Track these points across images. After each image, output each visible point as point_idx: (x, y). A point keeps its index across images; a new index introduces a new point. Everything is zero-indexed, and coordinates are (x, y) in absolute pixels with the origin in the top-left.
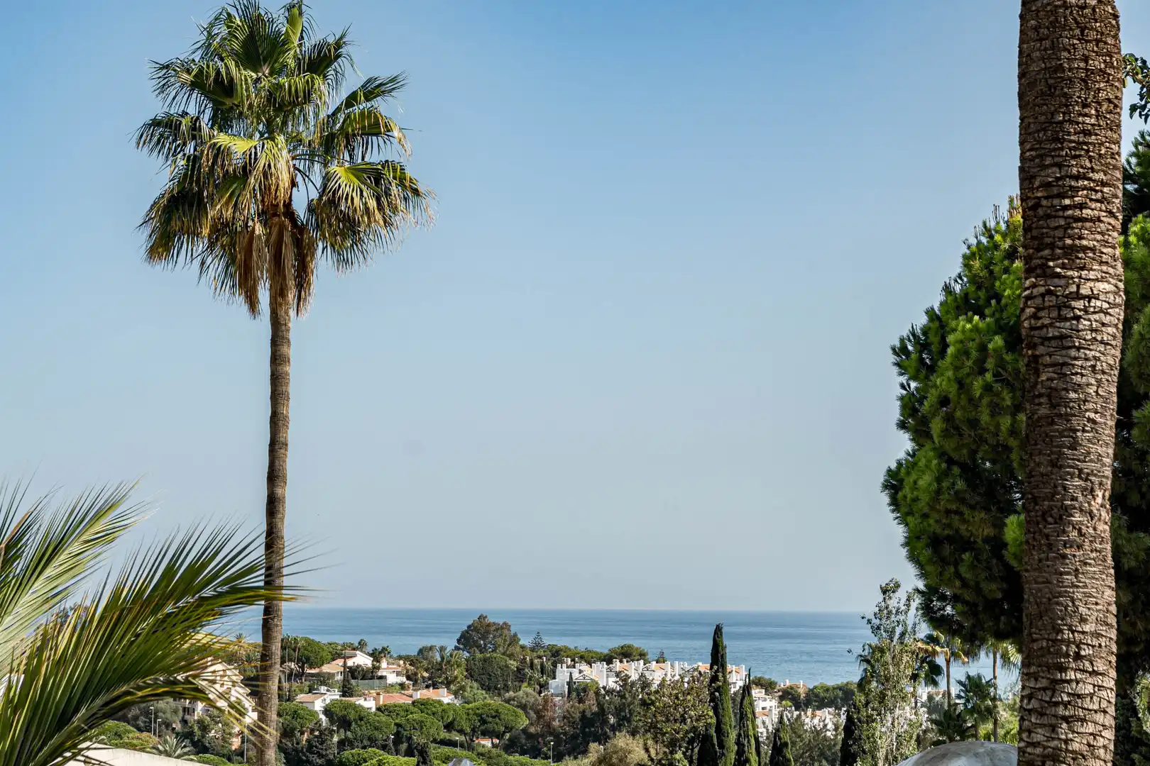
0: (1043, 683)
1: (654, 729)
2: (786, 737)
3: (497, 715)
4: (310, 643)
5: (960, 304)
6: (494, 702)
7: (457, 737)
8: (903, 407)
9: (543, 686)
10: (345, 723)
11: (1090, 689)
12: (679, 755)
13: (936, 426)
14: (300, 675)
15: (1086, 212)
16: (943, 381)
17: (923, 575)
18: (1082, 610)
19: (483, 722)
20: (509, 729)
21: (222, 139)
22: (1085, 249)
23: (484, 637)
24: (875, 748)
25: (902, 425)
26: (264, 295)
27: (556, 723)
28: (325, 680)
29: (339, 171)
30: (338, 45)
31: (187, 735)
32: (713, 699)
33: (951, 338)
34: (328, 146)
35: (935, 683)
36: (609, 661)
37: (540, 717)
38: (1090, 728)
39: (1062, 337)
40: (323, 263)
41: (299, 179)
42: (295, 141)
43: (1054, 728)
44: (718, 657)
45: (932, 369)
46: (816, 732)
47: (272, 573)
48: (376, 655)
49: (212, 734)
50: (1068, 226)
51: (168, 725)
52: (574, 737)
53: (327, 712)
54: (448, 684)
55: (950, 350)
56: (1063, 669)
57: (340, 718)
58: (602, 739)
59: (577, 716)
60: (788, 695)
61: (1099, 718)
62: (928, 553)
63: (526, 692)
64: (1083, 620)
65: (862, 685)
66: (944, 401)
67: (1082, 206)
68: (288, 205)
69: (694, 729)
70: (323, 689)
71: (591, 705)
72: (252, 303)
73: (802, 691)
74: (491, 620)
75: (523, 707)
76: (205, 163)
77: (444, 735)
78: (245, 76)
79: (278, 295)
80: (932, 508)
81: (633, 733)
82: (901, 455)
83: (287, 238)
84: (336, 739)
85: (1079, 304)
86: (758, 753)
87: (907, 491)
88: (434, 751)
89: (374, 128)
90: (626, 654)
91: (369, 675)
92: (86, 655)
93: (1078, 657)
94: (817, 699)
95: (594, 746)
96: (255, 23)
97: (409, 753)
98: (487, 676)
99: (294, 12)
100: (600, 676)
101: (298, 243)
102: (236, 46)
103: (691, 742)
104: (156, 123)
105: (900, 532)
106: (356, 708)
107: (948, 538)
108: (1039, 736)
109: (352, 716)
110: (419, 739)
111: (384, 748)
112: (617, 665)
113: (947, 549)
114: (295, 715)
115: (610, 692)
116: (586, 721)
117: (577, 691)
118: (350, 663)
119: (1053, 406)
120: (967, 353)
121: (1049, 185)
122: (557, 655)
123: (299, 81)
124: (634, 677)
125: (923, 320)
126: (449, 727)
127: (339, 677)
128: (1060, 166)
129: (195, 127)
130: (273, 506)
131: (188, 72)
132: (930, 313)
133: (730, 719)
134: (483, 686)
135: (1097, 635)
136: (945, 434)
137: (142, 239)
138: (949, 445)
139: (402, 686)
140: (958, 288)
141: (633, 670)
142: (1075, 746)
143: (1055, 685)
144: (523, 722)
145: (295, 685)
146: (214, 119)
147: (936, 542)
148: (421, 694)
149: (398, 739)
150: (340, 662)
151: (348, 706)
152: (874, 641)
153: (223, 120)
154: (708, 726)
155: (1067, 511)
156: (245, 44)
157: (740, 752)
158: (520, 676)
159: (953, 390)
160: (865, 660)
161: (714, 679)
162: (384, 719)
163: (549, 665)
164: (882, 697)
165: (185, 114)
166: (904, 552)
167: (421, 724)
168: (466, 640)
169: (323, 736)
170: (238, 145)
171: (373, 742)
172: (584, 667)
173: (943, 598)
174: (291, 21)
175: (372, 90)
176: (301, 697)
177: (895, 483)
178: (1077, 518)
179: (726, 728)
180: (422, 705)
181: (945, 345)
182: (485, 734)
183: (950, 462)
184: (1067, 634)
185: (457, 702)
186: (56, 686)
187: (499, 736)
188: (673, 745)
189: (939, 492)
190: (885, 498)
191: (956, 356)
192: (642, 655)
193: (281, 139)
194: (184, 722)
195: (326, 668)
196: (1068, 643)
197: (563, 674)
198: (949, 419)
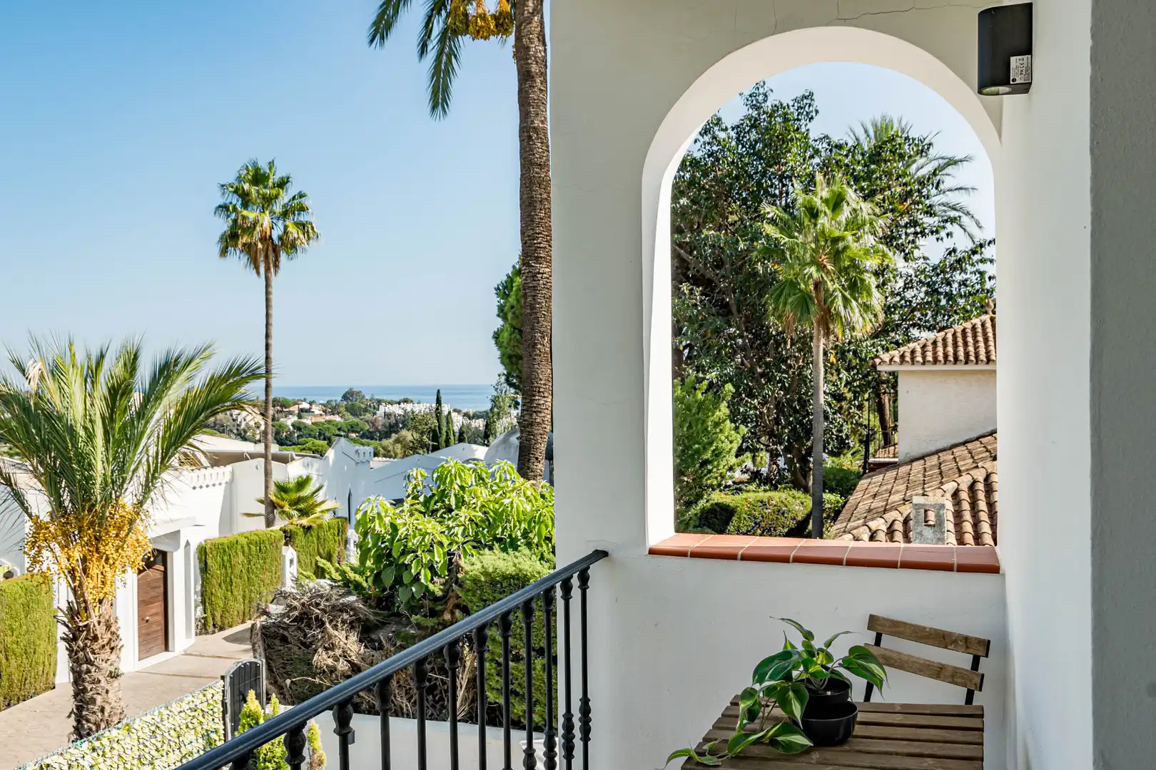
0: (528, 401)
1: (415, 428)
2: (464, 429)
3: (357, 425)
4: (286, 400)
5: (518, 272)
6: (356, 420)
7: (342, 433)
8: (499, 309)
9: (375, 414)
10: (299, 429)
11: (543, 402)
12: (425, 437)
13: (510, 316)
14: (282, 411)
15: (542, 245)
16: (512, 300)
17: (506, 369)
18: (541, 376)
19: (352, 427)
20: (362, 430)
21: (245, 213)
22: (541, 257)
23: (352, 396)
24: (496, 432)
25: (498, 316)
26: (262, 270)
27: (379, 428)
28: (291, 413)
29: (289, 223)
30: (288, 178)
31: (239, 434)
32: (437, 416)
33: (514, 285)
34: (285, 215)
35: (517, 409)
36: (399, 403)
37: (374, 425)
38: (543, 414)
39: (534, 287)
40: (283, 257)
41: (274, 226)
42: (272, 213)
43: (531, 415)
44: (438, 401)
45: (508, 295)
46: (476, 428)
47: (268, 371)
48: (311, 403)
49: (248, 434)
50: (536, 250)
51: (231, 431)
52: (386, 432)
53: (293, 425)
54: (338, 413)
55: (514, 289)
56: (534, 396)
57: (297, 427)
58: (396, 432)
59: (388, 425)
60: (466, 415)
61: (546, 411)
62: (507, 361)
63: (368, 416)
64: (541, 380)
65: (492, 409)
66: (512, 307)
67: (540, 243)
68: (270, 236)
69: (430, 428)
70: (290, 416)
71: (393, 420)
72: (258, 273)
73: (471, 414)
74: (355, 390)
75: (367, 422)
76: (240, 221)
77: (337, 432)
78: (253, 190)
79: (267, 269)
80: (508, 345)
81: (408, 430)
82: (499, 326)
83: (270, 248)
84: (296, 435)
85: (540, 276)
86: (454, 436)
87: (501, 339)
88: (333, 438)
89: (302, 209)
90: (406, 401)
91: (308, 411)
92: (203, 396)
93: (539, 392)
94: (476, 416)
95: (393, 435)
96: (257, 170)
97: (324, 439)
98: (353, 411)
99: (271, 164)
100: (397, 410)
101: (274, 250)
102: (250, 177)
103: (429, 432)
104: (220, 206)
105: (498, 353)
106: (303, 423)
107: (515, 355)
108: (526, 418)
109: (302, 426)
110: (327, 434)
111: (315, 438)
112: (402, 405)
113: (514, 359)
114: (280, 426)
115: (399, 415)
116: (391, 426)
117: (387, 415)
118: (301, 407)
119: (532, 309)
120: (520, 290)
121: (529, 236)
122: (379, 402)
123: (274, 192)
124: (409, 410)
125: (505, 278)
126: (339, 429)
127: (297, 412)
128: (533, 230)
129: (235, 209)
130: (267, 347)
131: (232, 187)
132: (508, 276)
133: (444, 422)
134: (352, 414)
135: (545, 385)
136: (513, 318)
137: (217, 249)
138: (514, 323)
139: (321, 415)
140: (517, 267)
141: (409, 407)
142: (538, 420)
143: (532, 401)
144: (367, 427)
145: (280, 415)
146: (242, 204)
147: (510, 357)
148: (329, 418)
149: (320, 434)
150: (297, 406)
151: (300, 423)
152: (495, 394)
153: (245, 205)
154: (435, 426)
155: (536, 344)
156: (253, 176)
157: (447, 435)
158: (366, 410)
159: (515, 303)
160: (492, 401)
161: (437, 409)
162: (314, 427)
163: (376, 406)
164: (498, 414)
165: (231, 203)
166: (499, 360)
167: (329, 428)
168: (345, 397)
169: (292, 434)
170: (251, 215)
171: (310, 436)
172: (390, 406)
173: (513, 376)
174: (270, 169)
175: (301, 195)
176: (282, 420)
177: (497, 336)
178: (539, 346)
179: (442, 427)
180: (329, 422)
181: (512, 287)
182: (353, 432)
183: (515, 328)
184: (536, 385)
185: (342, 421)
186: (194, 405)
187: (359, 432)
188: (422, 433)
189: (510, 340)
190: (493, 342)
191: (516, 291)
192: (412, 401)
193: (267, 212)
194: (238, 430)
195: (291, 409)
196: (536, 387)
197: (382, 409)
198: (514, 313)
